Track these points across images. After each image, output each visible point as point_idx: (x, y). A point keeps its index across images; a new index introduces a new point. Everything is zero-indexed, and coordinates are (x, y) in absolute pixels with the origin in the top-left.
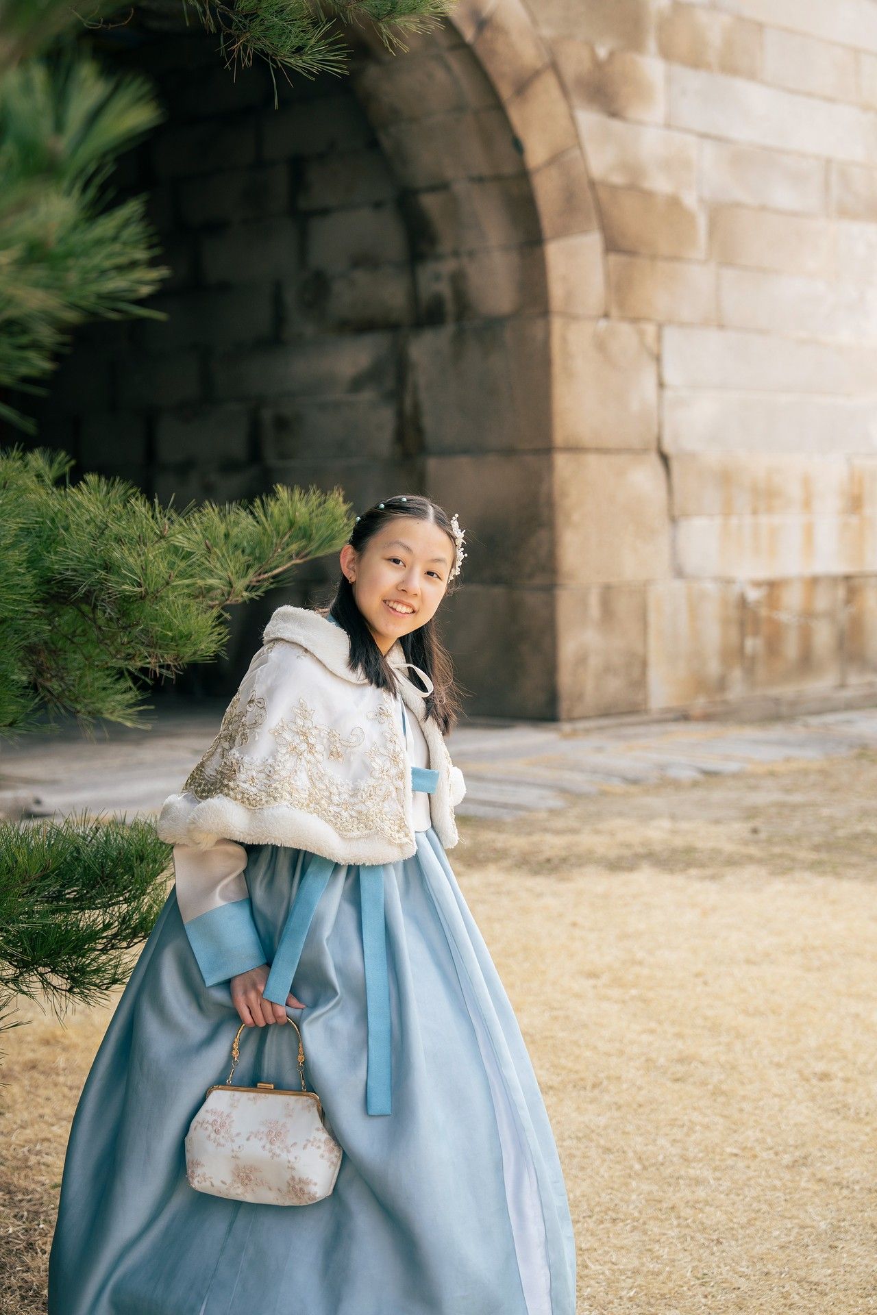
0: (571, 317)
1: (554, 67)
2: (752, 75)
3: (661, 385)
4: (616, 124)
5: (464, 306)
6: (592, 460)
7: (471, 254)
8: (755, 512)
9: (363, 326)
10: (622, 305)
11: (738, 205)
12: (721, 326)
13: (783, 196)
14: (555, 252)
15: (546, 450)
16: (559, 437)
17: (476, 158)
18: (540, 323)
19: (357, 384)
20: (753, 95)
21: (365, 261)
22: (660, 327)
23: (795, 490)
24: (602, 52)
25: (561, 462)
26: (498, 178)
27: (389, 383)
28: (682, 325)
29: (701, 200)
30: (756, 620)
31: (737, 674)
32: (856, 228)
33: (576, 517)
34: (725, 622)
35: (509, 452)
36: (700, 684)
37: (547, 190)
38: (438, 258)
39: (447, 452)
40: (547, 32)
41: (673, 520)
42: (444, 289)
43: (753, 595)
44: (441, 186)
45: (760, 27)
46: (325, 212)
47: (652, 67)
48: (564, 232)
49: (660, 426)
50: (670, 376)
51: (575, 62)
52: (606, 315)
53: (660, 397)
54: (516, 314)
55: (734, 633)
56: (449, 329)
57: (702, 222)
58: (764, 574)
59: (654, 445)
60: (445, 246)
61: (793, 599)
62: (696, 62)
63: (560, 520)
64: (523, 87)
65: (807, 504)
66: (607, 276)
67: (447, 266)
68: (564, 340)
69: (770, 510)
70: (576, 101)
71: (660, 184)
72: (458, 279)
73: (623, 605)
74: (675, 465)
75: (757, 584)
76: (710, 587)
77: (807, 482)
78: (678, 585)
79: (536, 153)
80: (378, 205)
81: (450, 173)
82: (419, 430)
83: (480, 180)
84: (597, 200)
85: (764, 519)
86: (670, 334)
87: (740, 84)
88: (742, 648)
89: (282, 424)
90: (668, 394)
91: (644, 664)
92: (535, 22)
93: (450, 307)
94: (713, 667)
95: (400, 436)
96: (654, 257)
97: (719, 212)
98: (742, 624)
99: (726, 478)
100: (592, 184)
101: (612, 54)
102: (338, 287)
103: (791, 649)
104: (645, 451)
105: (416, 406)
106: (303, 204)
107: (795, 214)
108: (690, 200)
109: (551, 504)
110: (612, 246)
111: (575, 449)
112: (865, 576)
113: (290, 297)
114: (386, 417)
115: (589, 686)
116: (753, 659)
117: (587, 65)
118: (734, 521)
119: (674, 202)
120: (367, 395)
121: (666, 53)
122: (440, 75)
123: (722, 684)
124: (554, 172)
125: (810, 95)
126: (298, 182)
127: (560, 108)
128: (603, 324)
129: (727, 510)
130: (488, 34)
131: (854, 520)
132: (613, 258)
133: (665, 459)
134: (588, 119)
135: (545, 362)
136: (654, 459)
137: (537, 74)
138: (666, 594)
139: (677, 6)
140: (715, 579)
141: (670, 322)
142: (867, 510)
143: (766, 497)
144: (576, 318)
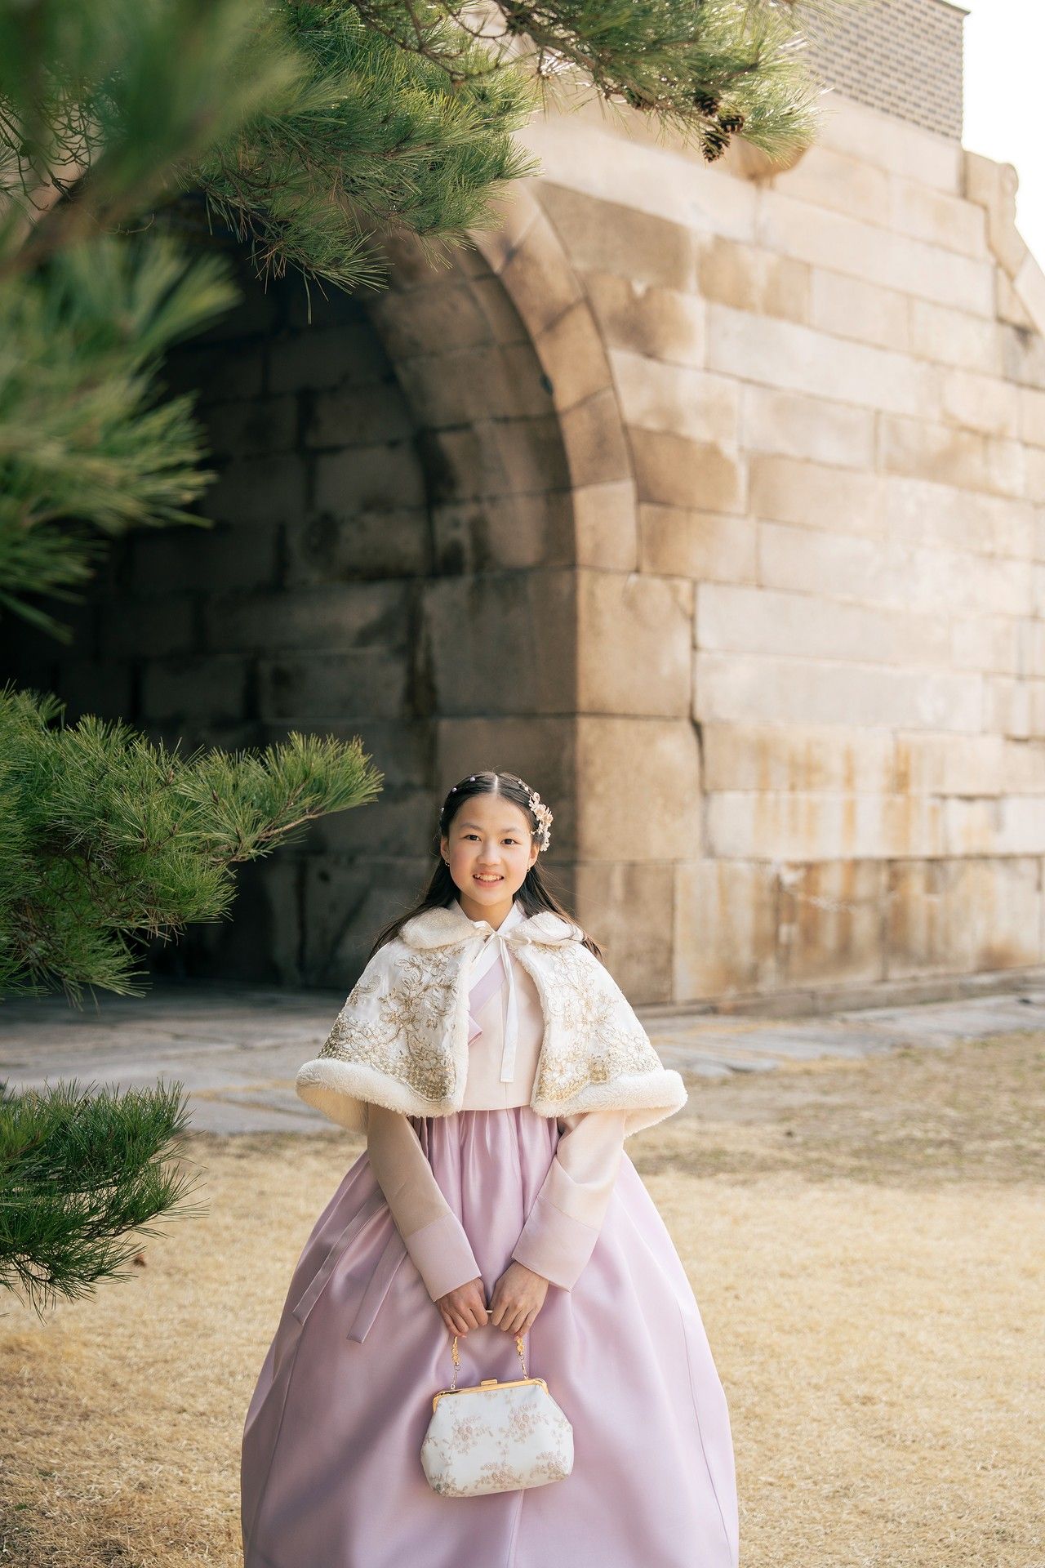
0: (599, 571)
1: (588, 302)
2: (798, 319)
3: (695, 647)
4: (652, 366)
5: (483, 556)
6: (619, 725)
7: (493, 499)
8: (793, 788)
9: (373, 575)
10: (654, 560)
11: (781, 456)
12: (760, 586)
13: (829, 449)
14: (584, 501)
15: (570, 714)
16: (583, 701)
17: (502, 398)
18: (566, 575)
19: (365, 637)
20: (799, 340)
21: (378, 503)
22: (695, 584)
23: (836, 765)
24: (639, 289)
25: (585, 726)
26: (524, 419)
27: (400, 637)
28: (718, 583)
29: (741, 449)
30: (792, 904)
31: (770, 963)
32: (906, 485)
33: (600, 788)
34: (759, 907)
35: (529, 715)
36: (730, 974)
37: (577, 434)
38: (458, 502)
39: (460, 714)
40: (581, 265)
41: (705, 794)
42: (463, 536)
43: (790, 878)
44: (463, 426)
45: (808, 267)
46: (335, 450)
47: (691, 305)
48: (594, 479)
49: (693, 691)
50: (705, 638)
51: (609, 297)
52: (637, 571)
53: (693, 660)
54: (541, 566)
55: (768, 919)
56: (468, 580)
57: (742, 473)
58: (800, 856)
59: (686, 712)
60: (466, 490)
61: (832, 883)
62: (739, 302)
63: (583, 790)
64: (553, 323)
65: (849, 780)
66: (639, 527)
67: (467, 512)
68: (592, 594)
69: (809, 786)
70: (610, 339)
71: (698, 431)
72: (478, 527)
73: (649, 886)
74: (708, 734)
75: (794, 866)
76: (743, 867)
77: (849, 757)
78: (708, 863)
79: (566, 394)
80: (393, 444)
81: (472, 412)
82: (432, 689)
83: (506, 420)
84: (630, 445)
85: (802, 796)
86: (704, 591)
87: (785, 327)
88: (776, 935)
89: (282, 678)
90: (702, 656)
91: (671, 951)
92: (567, 253)
93: (468, 556)
94: (745, 956)
95: (410, 695)
96: (689, 509)
97: (761, 464)
98: (777, 910)
99: (762, 750)
100: (625, 428)
101: (649, 291)
102: (348, 531)
103: (829, 938)
104: (676, 718)
105: (429, 662)
106: (312, 440)
107: (841, 468)
108: (730, 449)
109: (573, 773)
110: (645, 496)
111: (601, 714)
112: (908, 860)
113: (295, 541)
114: (396, 673)
116: (788, 947)
117: (623, 301)
118: (770, 797)
119: (713, 451)
120: (376, 649)
121: (706, 290)
122: (465, 307)
123: (754, 975)
124: (585, 414)
125: (859, 341)
126: (307, 418)
127: (594, 346)
128: (634, 578)
129: (763, 785)
130: (518, 265)
131: (899, 800)
132: (646, 508)
133: (697, 727)
134: (623, 359)
135: (572, 619)
136: (686, 726)
137: (569, 309)
138: (695, 874)
139: (720, 242)
140: (749, 860)
141: (706, 580)
142: (913, 790)
143: (805, 772)
144: (604, 572)
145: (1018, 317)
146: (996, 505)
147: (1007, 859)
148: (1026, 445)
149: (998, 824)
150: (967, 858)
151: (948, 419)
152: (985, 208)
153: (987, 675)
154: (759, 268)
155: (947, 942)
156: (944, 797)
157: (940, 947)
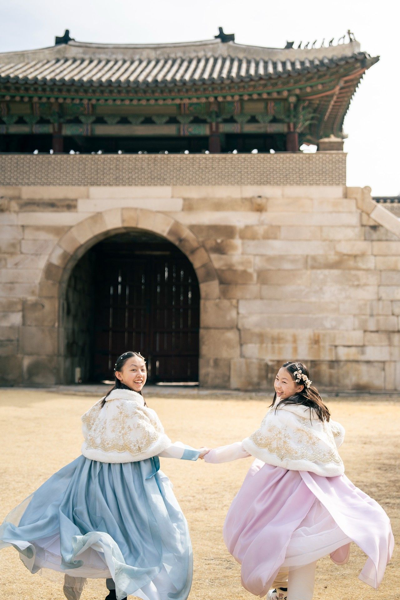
0: (207, 299)
1: (203, 246)
2: (275, 238)
3: (238, 313)
4: (224, 257)
6: (213, 331)
8: (273, 343)
10: (225, 296)
11: (269, 270)
12: (262, 298)
13: (287, 266)
16: (202, 325)
20: (276, 243)
22: (238, 300)
24: (219, 241)
25: (202, 331)
28: (246, 299)
29: (254, 270)
30: (273, 370)
31: (265, 382)
32: (319, 272)
33: (206, 343)
34: (260, 369)
36: (250, 383)
37: (200, 273)
40: (201, 239)
41: (241, 345)
43: (270, 363)
45: (279, 227)
47: (237, 242)
48: (206, 281)
49: (237, 322)
50: (241, 311)
51: (210, 243)
52: (220, 298)
53: (238, 316)
55: (263, 373)
57: (255, 276)
58: (275, 359)
59: (235, 327)
62: (254, 237)
64: (193, 252)
65: (295, 342)
66: (220, 290)
68: (204, 304)
69: (279, 343)
70: (210, 253)
71: (240, 268)
73: (222, 364)
74: (242, 333)
75: (273, 361)
76: (255, 361)
77: (294, 336)
78: (243, 360)
84: (217, 273)
85: (276, 345)
86: (241, 301)
87: (271, 241)
88: (267, 376)
90: (240, 316)
91: (229, 377)
92: (197, 237)
94: (255, 380)
96: (237, 284)
97: (262, 272)
98: (267, 370)
99: (261, 335)
100: (216, 270)
101: (222, 241)
104: (231, 328)
107: (292, 270)
108: (250, 270)
110: (222, 282)
111: (207, 328)
112: (319, 361)
115: (209, 380)
117: (214, 244)
118: (264, 345)
119: (244, 271)
121: (242, 238)
123: (259, 384)
124: (203, 269)
125: (300, 240)
127: (205, 255)
128: (218, 300)
129: (262, 342)
131: (316, 346)
132: (222, 286)
134: (214, 256)
136: (235, 330)
137: (198, 248)
138: (237, 362)
139: (247, 227)
140: (257, 359)
141: (242, 299)
142: (322, 344)
143: (277, 339)
144: (209, 299)
145: (372, 223)
146: (360, 273)
147: (368, 362)
148: (375, 256)
149: (363, 353)
150: (348, 361)
151: (337, 253)
152: (356, 199)
153: (355, 316)
154: (261, 231)
155: (338, 381)
156: (336, 346)
157: (335, 382)
